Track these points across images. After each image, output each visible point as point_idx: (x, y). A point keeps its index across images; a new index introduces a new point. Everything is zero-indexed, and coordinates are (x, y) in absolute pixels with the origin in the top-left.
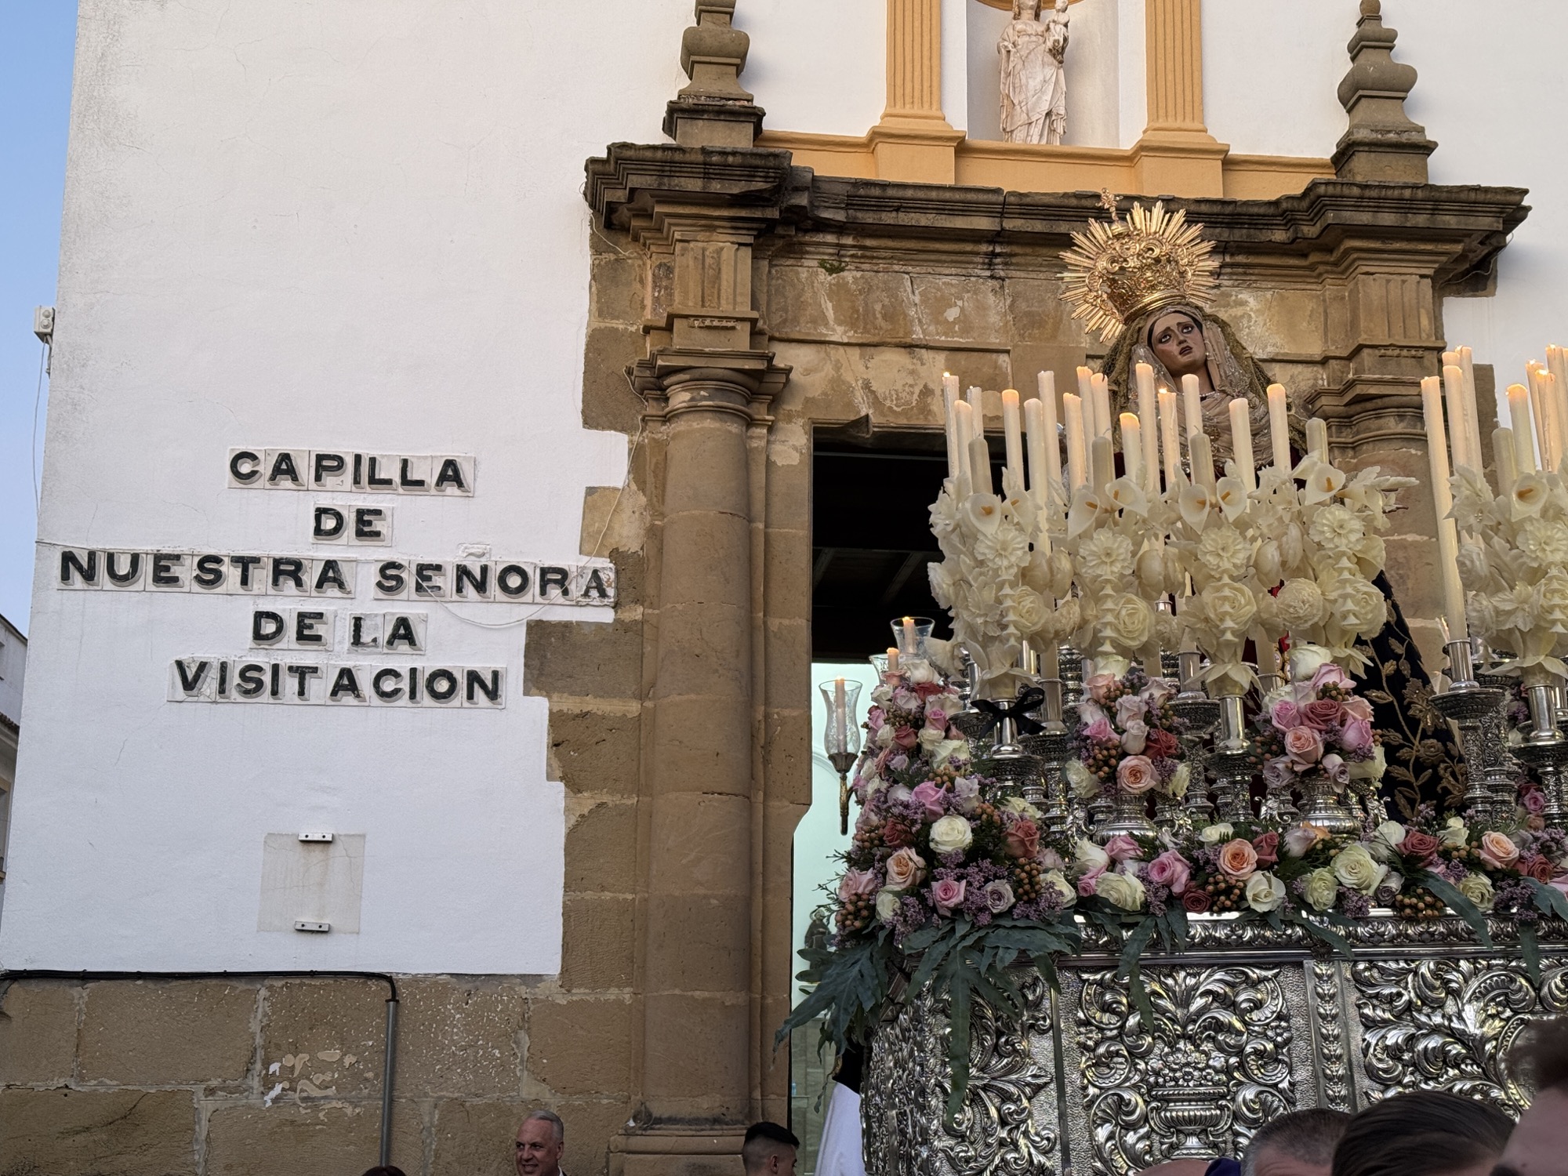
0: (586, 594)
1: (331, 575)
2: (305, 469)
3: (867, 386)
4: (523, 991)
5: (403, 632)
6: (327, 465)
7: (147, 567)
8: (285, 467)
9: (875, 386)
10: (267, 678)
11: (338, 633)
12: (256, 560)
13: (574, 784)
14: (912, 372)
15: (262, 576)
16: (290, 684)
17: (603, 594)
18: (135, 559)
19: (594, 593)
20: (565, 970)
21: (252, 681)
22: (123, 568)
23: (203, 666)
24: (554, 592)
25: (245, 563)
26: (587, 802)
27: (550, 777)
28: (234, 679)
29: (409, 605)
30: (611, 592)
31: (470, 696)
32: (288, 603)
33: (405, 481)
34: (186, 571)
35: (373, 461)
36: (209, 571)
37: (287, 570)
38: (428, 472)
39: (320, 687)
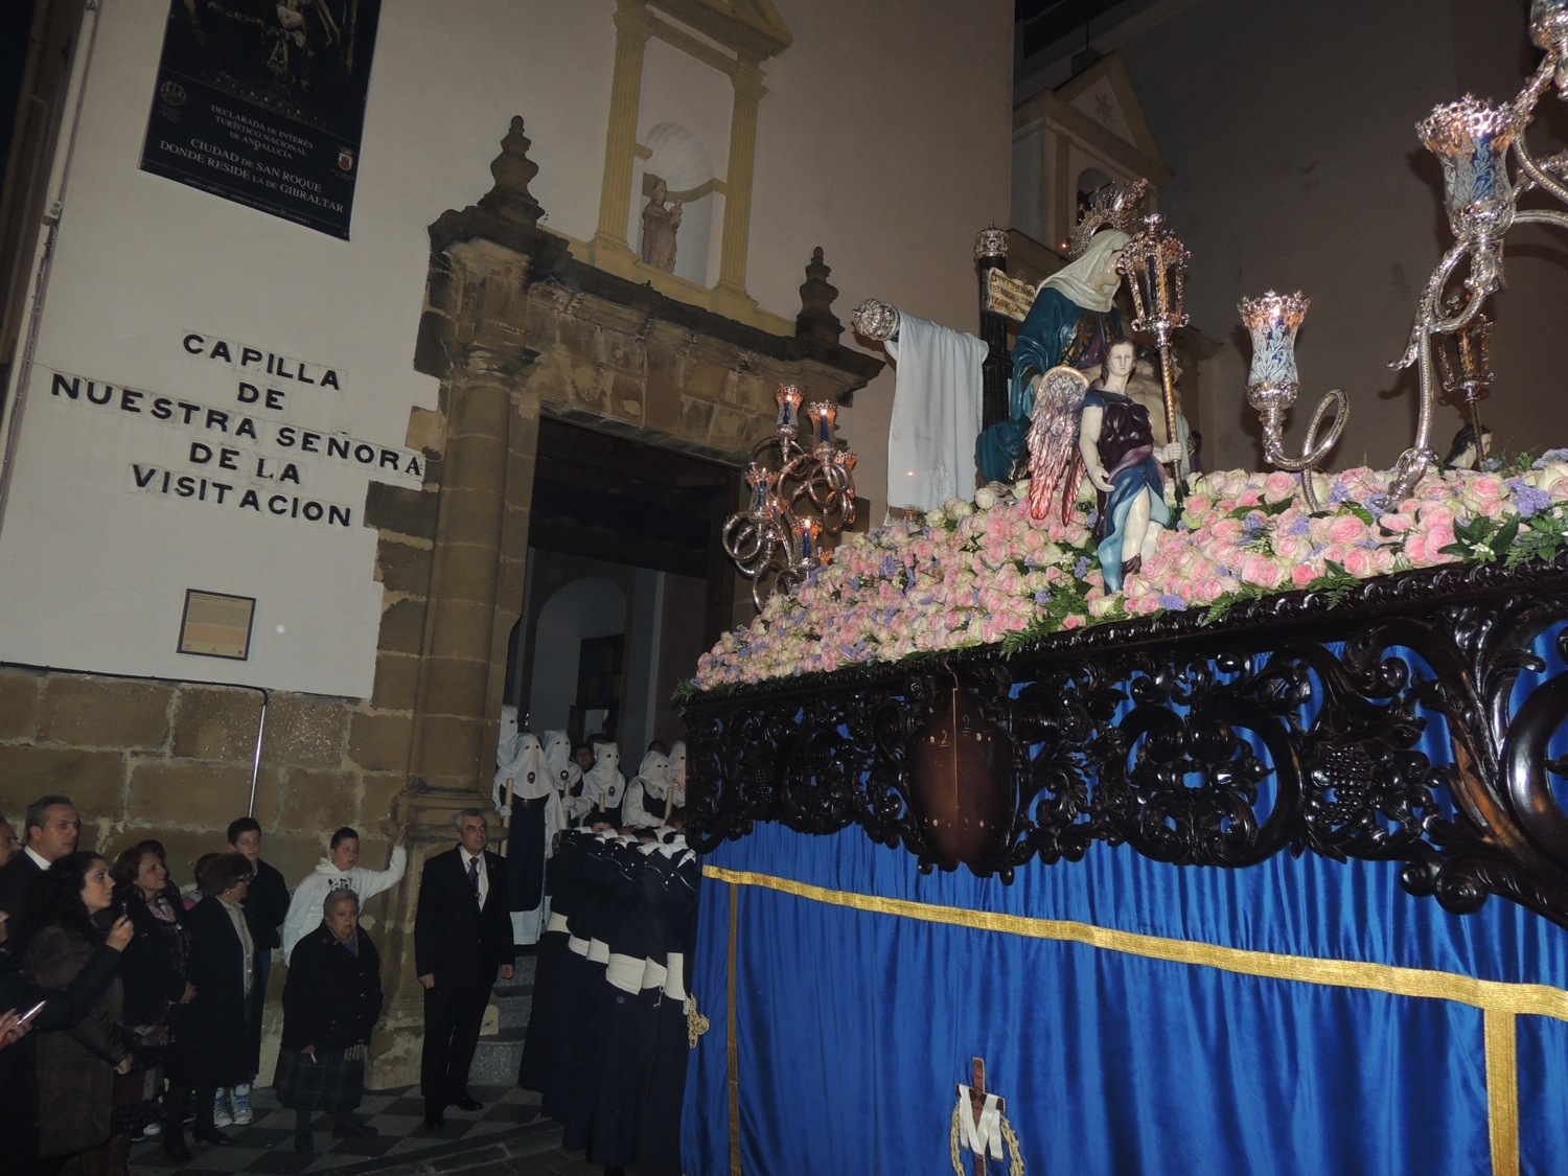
0: (408, 471)
1: (246, 427)
2: (236, 354)
4: (348, 707)
5: (291, 473)
6: (248, 355)
7: (117, 397)
8: (221, 350)
9: (577, 384)
10: (197, 487)
11: (245, 463)
12: (197, 409)
13: (390, 583)
15: (200, 418)
16: (212, 493)
17: (418, 473)
18: (109, 390)
19: (412, 471)
20: (375, 697)
21: (185, 487)
22: (99, 393)
23: (152, 472)
24: (389, 465)
25: (190, 409)
26: (396, 597)
27: (375, 579)
28: (173, 484)
29: (295, 455)
30: (422, 472)
31: (331, 521)
32: (215, 438)
33: (301, 378)
34: (145, 404)
35: (281, 361)
36: (162, 409)
37: (217, 418)
38: (318, 375)
39: (233, 498)
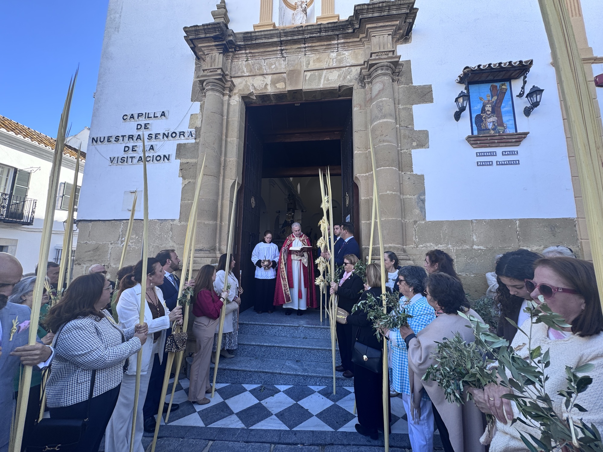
0: (188, 137)
1: (139, 137)
2: (136, 116)
3: (253, 85)
4: (171, 223)
5: (152, 148)
6: (140, 115)
7: (106, 139)
8: (132, 117)
9: (255, 85)
10: (126, 160)
11: (140, 149)
12: (125, 136)
13: (184, 178)
14: (263, 81)
15: (126, 139)
16: (130, 160)
17: (192, 136)
18: (104, 138)
19: (190, 136)
20: (180, 218)
21: (123, 160)
22: (102, 140)
23: (114, 158)
24: (182, 136)
25: (123, 136)
26: (187, 181)
27: (179, 177)
28: (120, 160)
29: (153, 142)
30: (194, 136)
31: (164, 160)
32: (131, 144)
33: (154, 117)
34: (113, 139)
35: (149, 113)
36: (117, 139)
37: (131, 137)
38: (158, 115)
39: (135, 161)
